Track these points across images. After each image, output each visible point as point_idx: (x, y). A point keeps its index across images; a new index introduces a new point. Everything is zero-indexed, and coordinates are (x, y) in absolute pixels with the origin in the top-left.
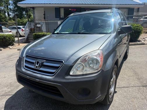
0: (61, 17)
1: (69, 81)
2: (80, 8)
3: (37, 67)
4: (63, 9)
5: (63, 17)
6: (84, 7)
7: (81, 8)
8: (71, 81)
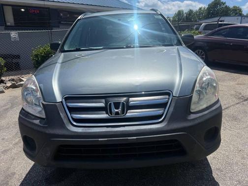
0: (8, 24)
1: (197, 122)
2: (47, 8)
3: (117, 113)
4: (11, 7)
5: (13, 25)
6: (54, 7)
7: (49, 8)
8: (199, 121)
